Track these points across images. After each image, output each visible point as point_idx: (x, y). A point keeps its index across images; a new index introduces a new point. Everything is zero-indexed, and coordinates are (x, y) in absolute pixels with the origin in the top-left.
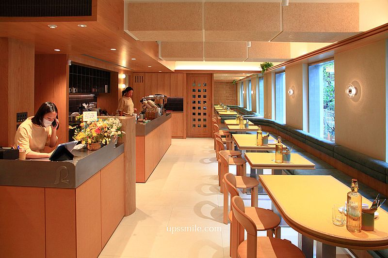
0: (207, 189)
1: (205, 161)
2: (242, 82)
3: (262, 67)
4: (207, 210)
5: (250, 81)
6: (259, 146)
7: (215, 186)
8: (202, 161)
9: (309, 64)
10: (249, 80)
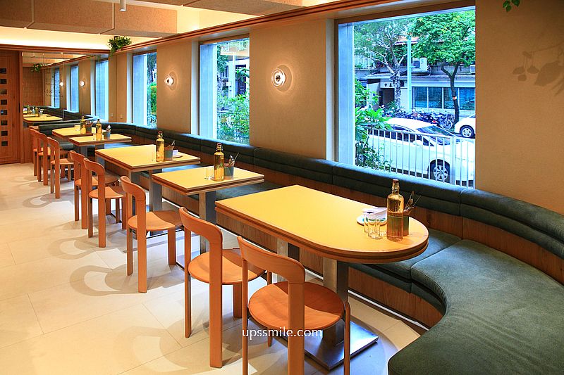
0: (70, 248)
1: (33, 202)
2: (56, 67)
3: (113, 43)
4: (97, 281)
5: (75, 66)
6: (161, 162)
7: (82, 239)
8: (27, 204)
9: (200, 43)
10: (73, 64)
